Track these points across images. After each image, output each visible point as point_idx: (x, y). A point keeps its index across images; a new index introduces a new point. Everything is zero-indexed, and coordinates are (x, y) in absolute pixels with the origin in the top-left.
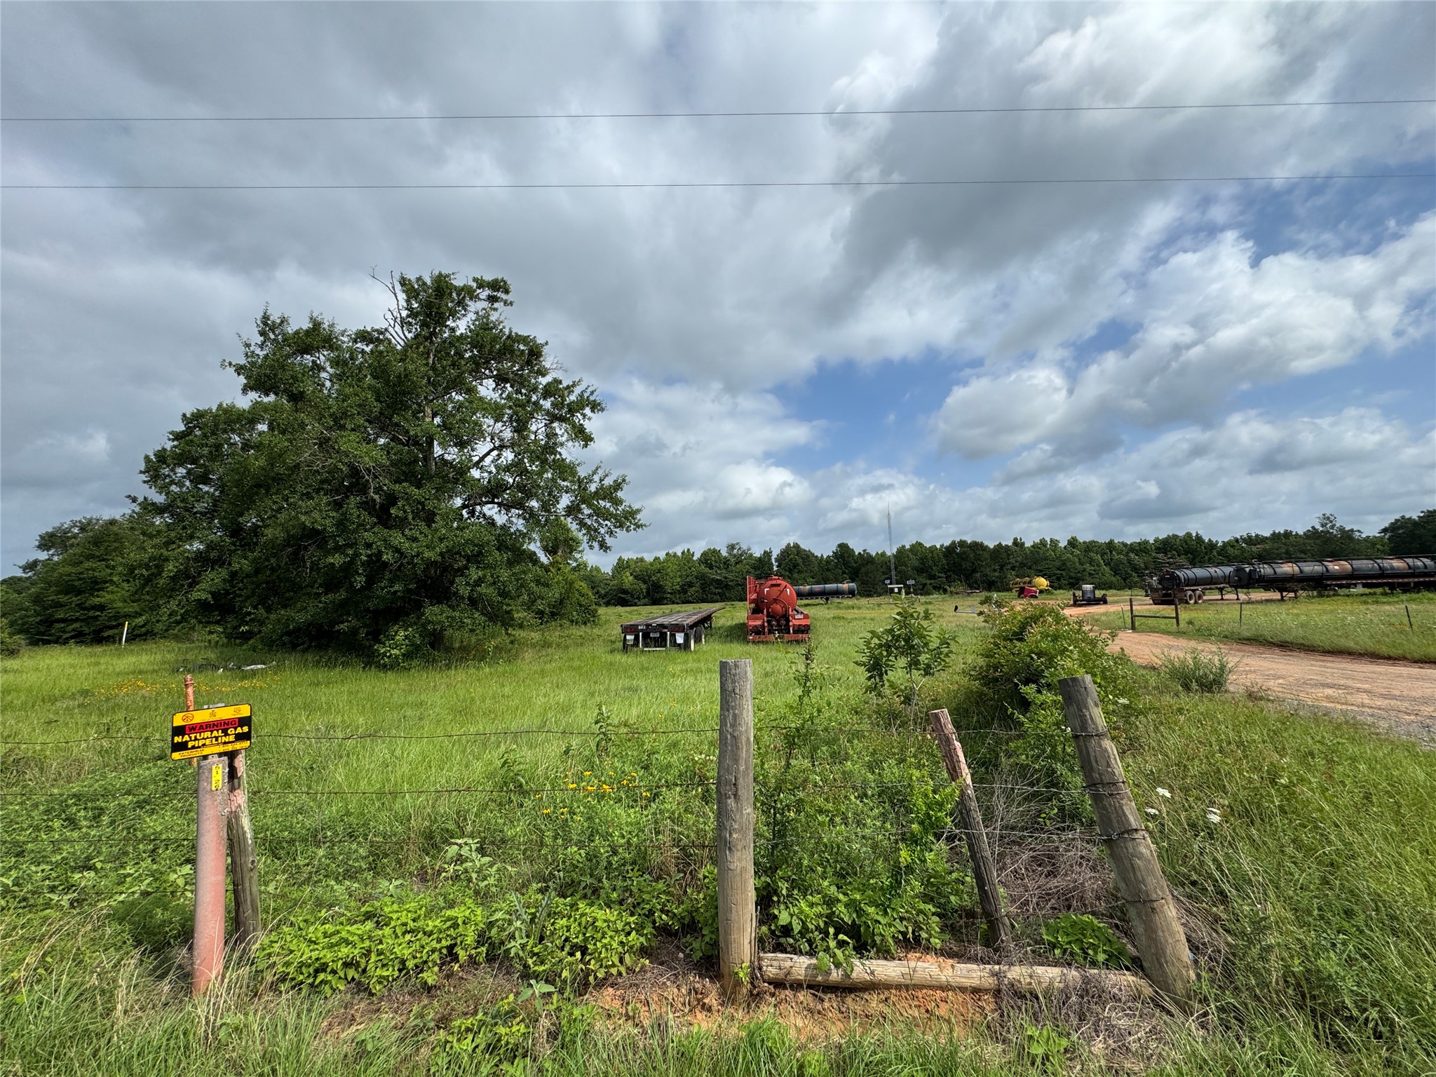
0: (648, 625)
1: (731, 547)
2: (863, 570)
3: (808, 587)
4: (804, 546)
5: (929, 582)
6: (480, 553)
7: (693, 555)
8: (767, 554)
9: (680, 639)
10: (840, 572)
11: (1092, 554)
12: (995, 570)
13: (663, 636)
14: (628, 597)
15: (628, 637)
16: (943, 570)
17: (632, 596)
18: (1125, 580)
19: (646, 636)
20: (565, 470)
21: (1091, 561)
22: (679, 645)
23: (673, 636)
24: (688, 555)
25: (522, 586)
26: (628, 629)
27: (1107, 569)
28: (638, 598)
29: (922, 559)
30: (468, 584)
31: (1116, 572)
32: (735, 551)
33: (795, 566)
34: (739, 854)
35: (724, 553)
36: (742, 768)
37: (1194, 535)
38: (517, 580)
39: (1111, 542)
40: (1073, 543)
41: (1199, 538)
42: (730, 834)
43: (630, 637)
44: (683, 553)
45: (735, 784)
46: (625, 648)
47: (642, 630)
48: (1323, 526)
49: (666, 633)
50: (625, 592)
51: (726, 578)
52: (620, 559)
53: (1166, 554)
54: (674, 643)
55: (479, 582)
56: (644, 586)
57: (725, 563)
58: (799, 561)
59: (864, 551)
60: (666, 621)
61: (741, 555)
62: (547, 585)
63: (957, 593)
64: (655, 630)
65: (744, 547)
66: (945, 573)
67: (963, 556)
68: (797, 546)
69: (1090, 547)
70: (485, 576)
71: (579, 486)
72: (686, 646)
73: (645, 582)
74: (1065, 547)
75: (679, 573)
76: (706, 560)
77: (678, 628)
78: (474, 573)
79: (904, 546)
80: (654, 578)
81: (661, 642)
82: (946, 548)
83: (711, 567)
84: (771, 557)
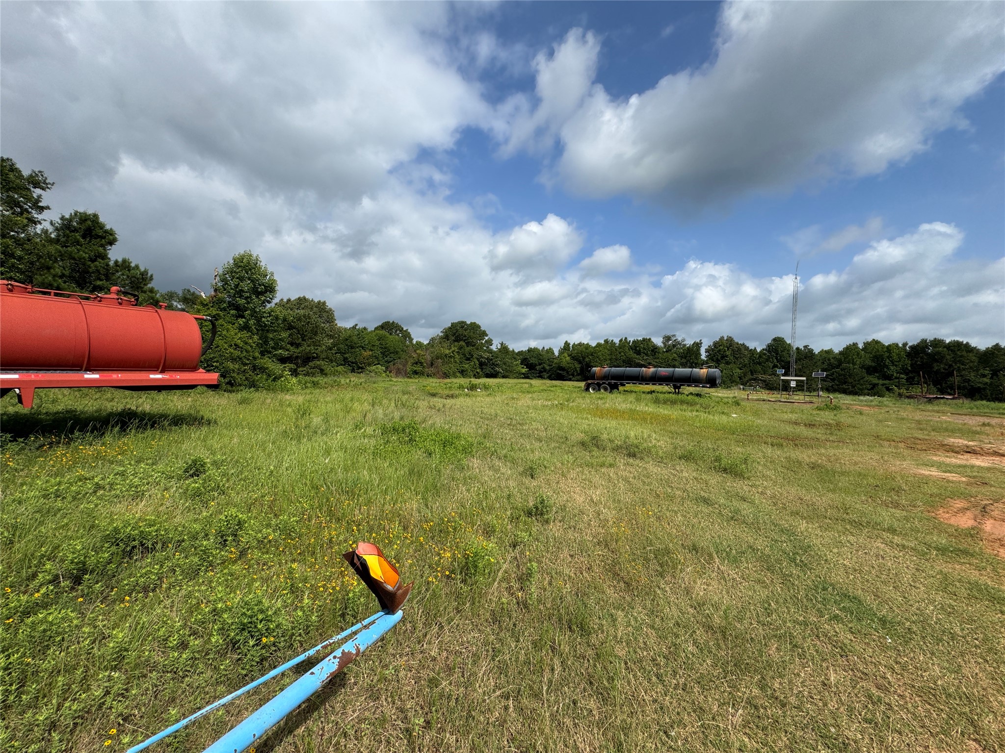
1: (667, 338)
2: (798, 364)
5: (881, 382)
8: (698, 345)
10: (771, 365)
12: (984, 376)
14: (564, 373)
16: (905, 371)
17: (568, 372)
28: (573, 375)
29: (875, 357)
32: (670, 342)
33: (723, 357)
35: (658, 341)
44: (621, 341)
50: (562, 369)
52: (567, 343)
56: (578, 366)
57: (652, 351)
58: (730, 353)
59: (806, 347)
63: (909, 397)
65: (680, 339)
66: (907, 374)
67: (936, 357)
68: (730, 340)
73: (580, 362)
76: (636, 347)
79: (855, 345)
80: (587, 359)
82: (911, 347)
83: (639, 353)
84: (700, 347)
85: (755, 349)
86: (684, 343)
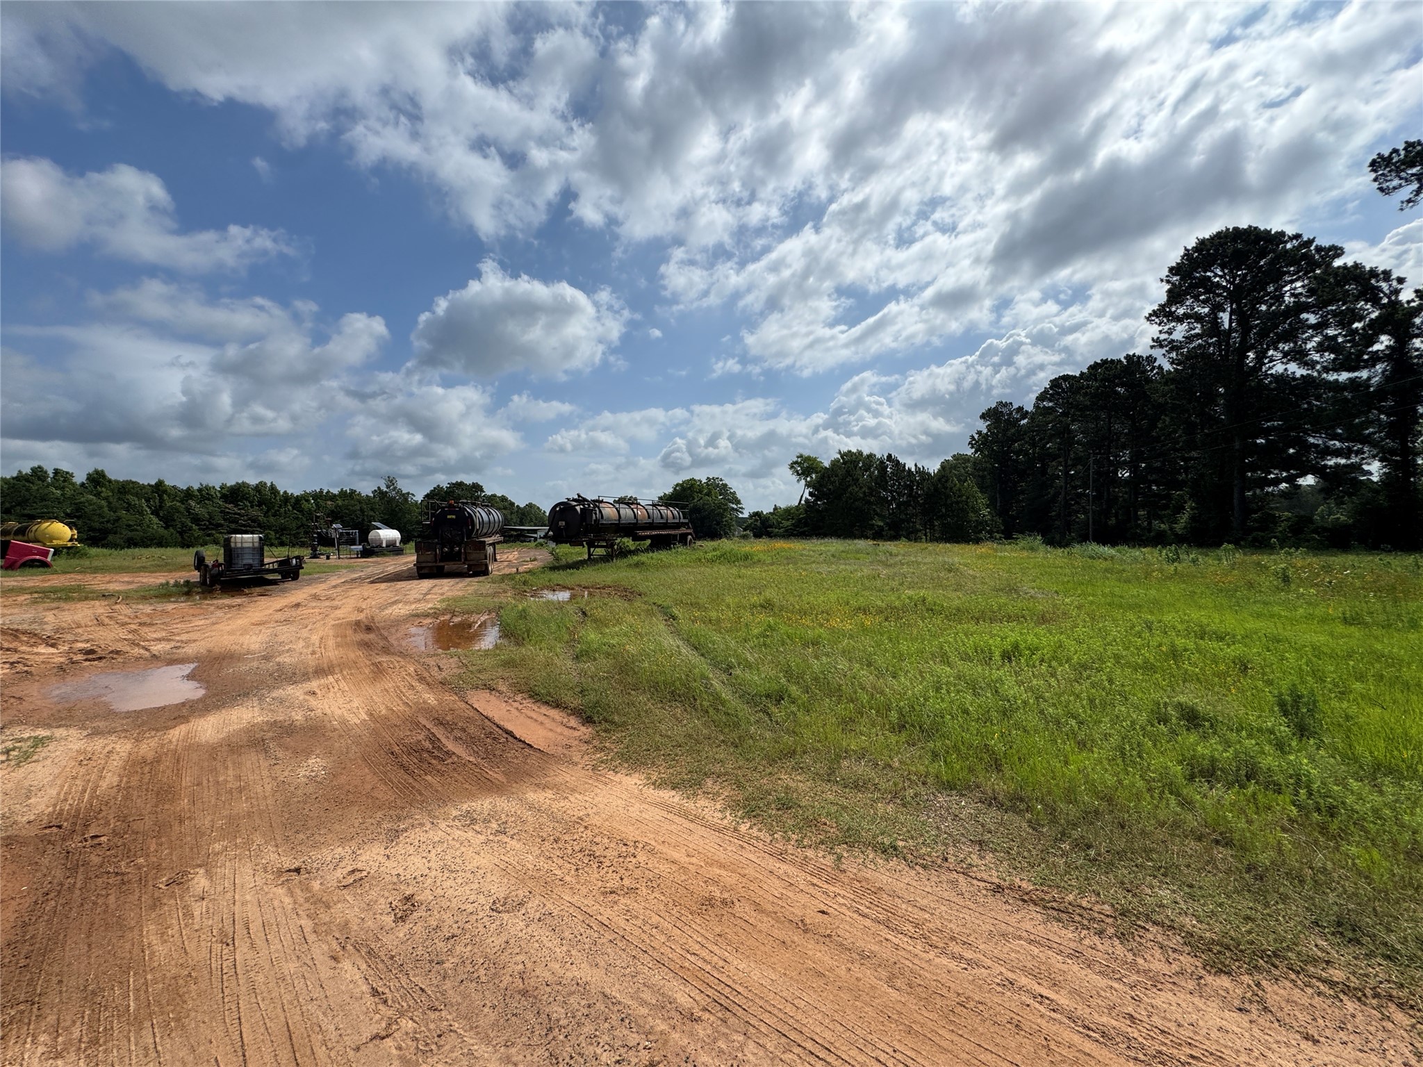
11: (130, 497)
18: (181, 533)
21: (129, 507)
27: (155, 520)
31: (168, 521)
37: (269, 485)
39: (160, 484)
40: (97, 479)
41: (273, 488)
48: (388, 487)
53: (237, 505)
69: (126, 489)
74: (83, 485)
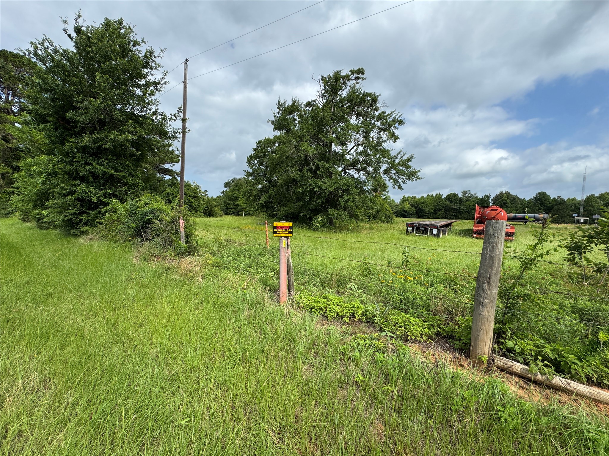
0: (419, 224)
1: (465, 193)
2: (556, 208)
3: (513, 215)
4: (513, 193)
6: (348, 189)
7: (442, 196)
8: (487, 197)
9: (435, 231)
10: (538, 207)
13: (426, 229)
14: (406, 214)
15: (409, 228)
17: (409, 213)
19: (418, 229)
20: (385, 153)
22: (434, 234)
23: (431, 230)
24: (439, 196)
25: (364, 203)
26: (408, 225)
28: (412, 215)
30: (343, 201)
32: (467, 195)
33: (504, 204)
34: (488, 309)
35: (460, 195)
36: (494, 271)
38: (362, 200)
42: (484, 299)
43: (410, 229)
44: (437, 195)
45: (489, 278)
46: (407, 232)
47: (416, 226)
49: (428, 228)
50: (405, 211)
51: (459, 208)
52: (404, 197)
54: (432, 233)
55: (348, 200)
56: (415, 210)
57: (460, 200)
58: (508, 201)
59: (558, 197)
60: (428, 223)
61: (470, 197)
62: (374, 203)
64: (422, 226)
65: (473, 192)
68: (507, 193)
70: (350, 198)
71: (391, 160)
72: (438, 235)
73: (415, 207)
75: (433, 204)
76: (449, 199)
77: (435, 227)
78: (346, 197)
79: (593, 195)
80: (420, 206)
81: (425, 232)
83: (451, 202)
84: (489, 198)
85: (524, 199)
86: (476, 195)
